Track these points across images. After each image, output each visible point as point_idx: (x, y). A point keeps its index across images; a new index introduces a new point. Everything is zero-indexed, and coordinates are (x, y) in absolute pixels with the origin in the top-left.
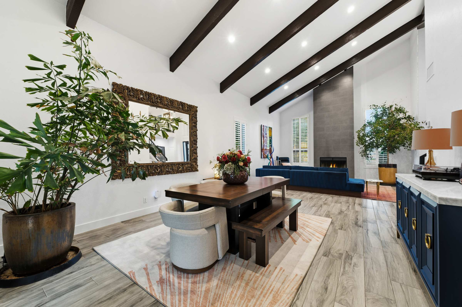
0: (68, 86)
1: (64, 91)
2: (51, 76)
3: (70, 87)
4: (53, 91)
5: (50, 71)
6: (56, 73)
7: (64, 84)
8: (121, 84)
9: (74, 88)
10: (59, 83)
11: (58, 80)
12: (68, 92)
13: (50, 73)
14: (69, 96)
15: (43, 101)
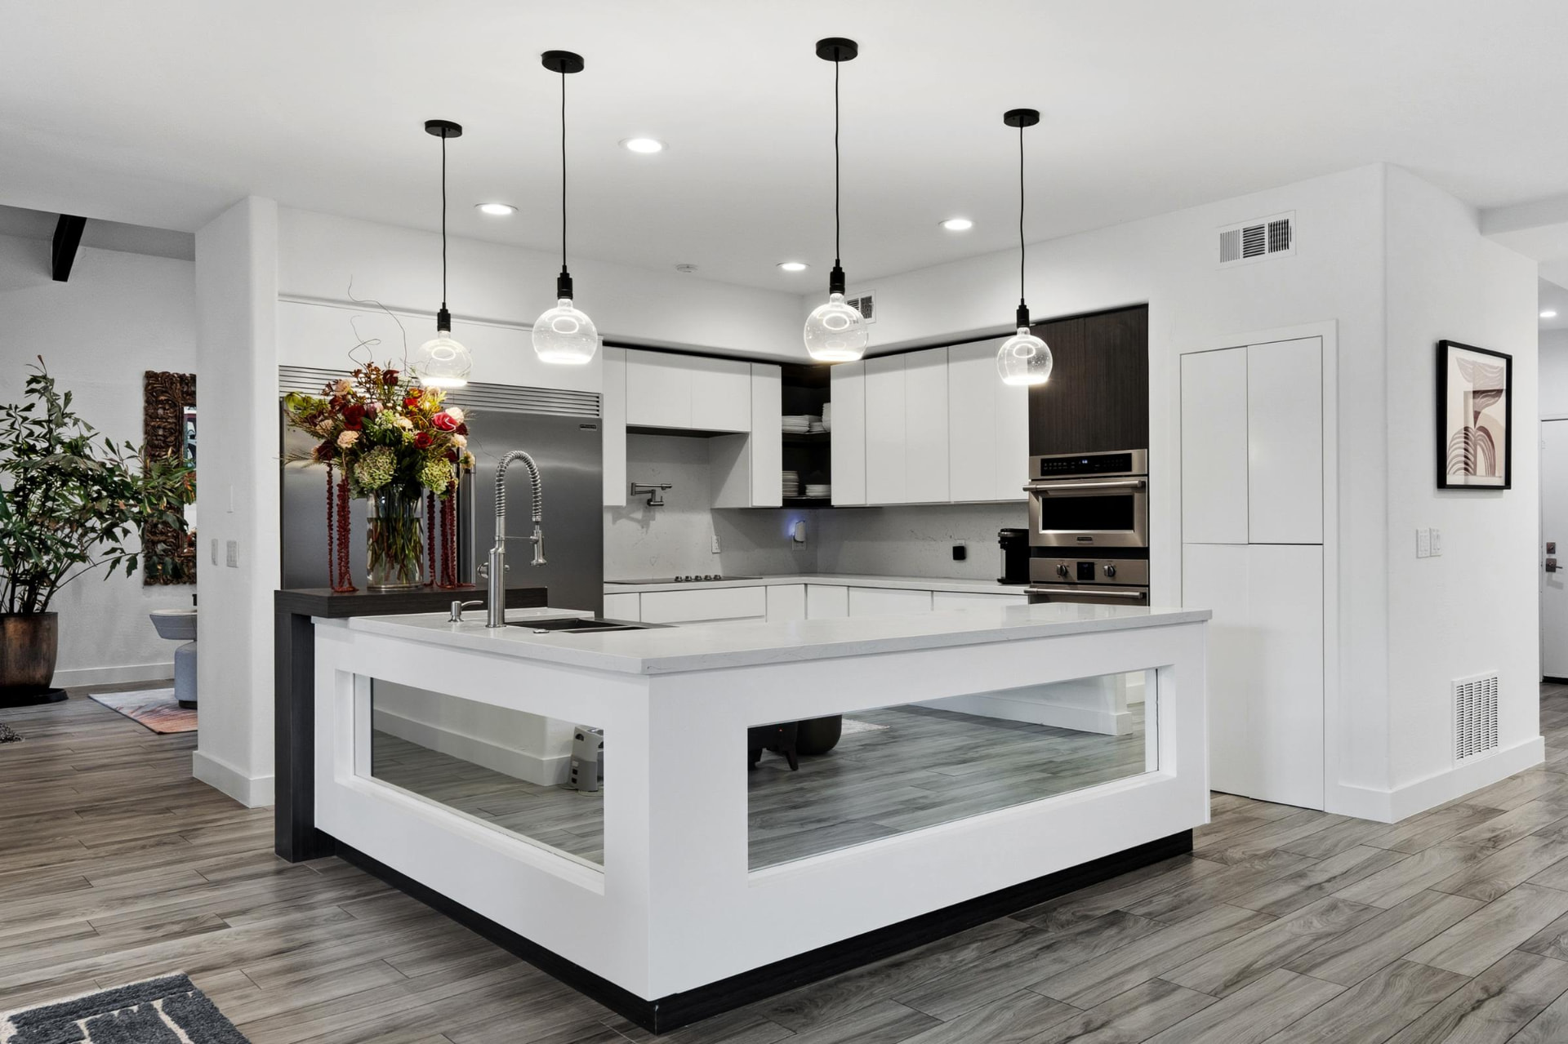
0: (36, 435)
1: (32, 442)
2: (15, 427)
3: (38, 436)
4: (18, 446)
5: (14, 419)
6: (20, 420)
7: (31, 434)
8: (164, 373)
9: (44, 437)
10: (25, 432)
11: (23, 429)
12: (37, 443)
13: (13, 424)
14: (38, 448)
15: (6, 461)
